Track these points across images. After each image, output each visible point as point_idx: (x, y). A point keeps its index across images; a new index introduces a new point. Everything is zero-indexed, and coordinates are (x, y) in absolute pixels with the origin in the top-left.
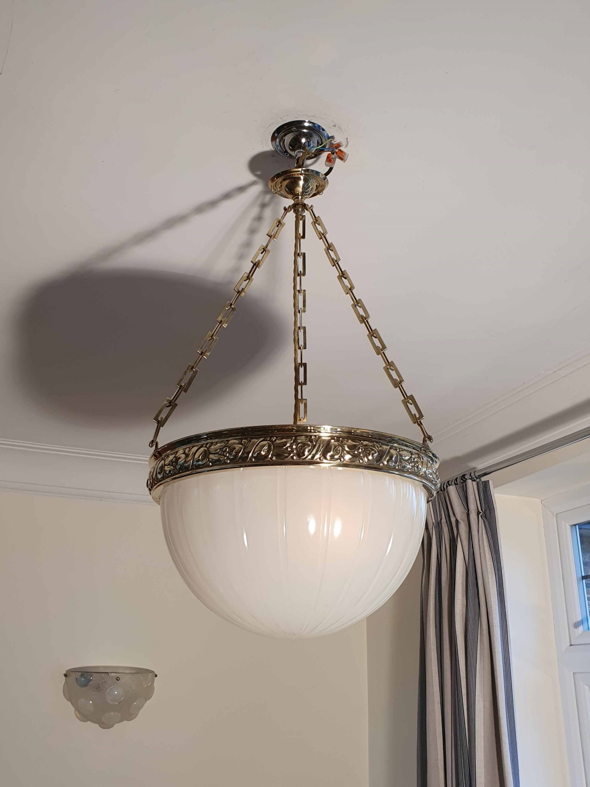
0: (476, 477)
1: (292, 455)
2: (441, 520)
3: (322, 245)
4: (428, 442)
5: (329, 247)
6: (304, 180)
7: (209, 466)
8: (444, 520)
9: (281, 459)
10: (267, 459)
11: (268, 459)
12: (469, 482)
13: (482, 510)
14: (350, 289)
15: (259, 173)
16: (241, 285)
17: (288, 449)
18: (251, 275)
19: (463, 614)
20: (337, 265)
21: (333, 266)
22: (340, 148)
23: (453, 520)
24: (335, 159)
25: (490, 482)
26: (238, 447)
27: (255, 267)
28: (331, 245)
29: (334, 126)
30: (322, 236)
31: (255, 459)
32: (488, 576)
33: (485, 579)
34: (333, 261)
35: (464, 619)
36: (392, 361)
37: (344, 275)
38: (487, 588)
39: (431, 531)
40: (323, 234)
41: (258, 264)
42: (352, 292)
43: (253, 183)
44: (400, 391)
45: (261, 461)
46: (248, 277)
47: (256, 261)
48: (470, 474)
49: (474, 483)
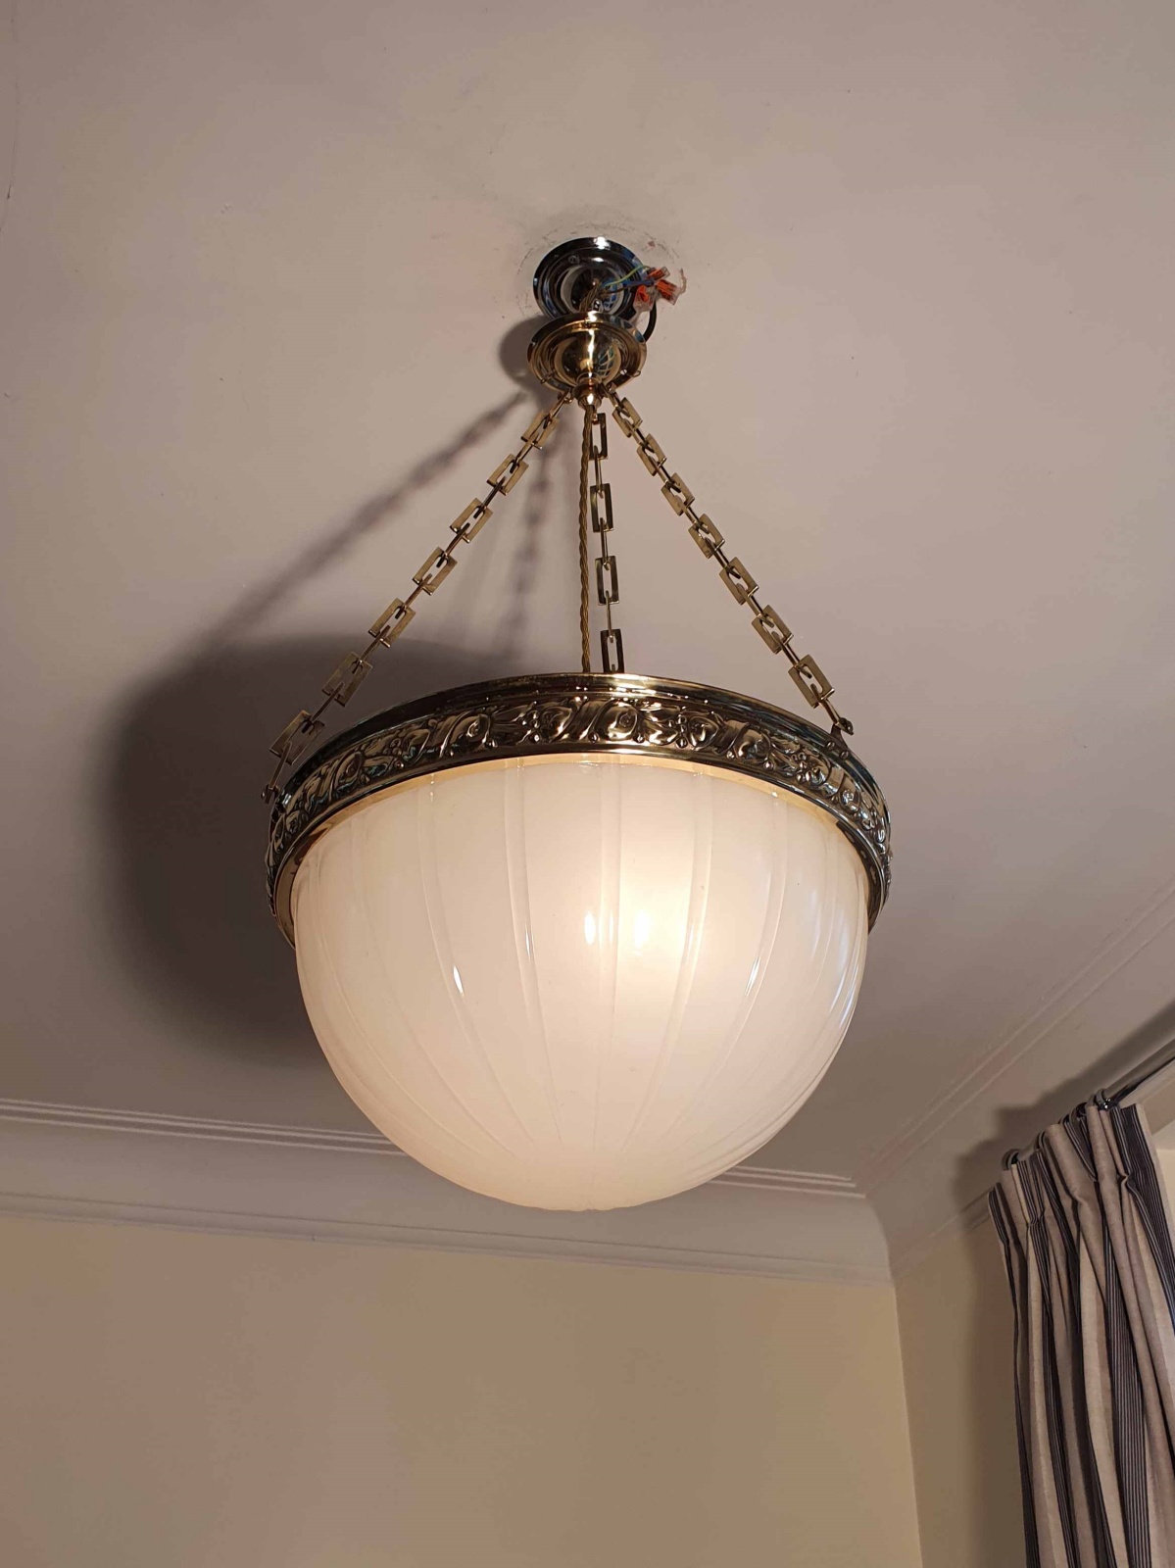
0: (1107, 1103)
1: (529, 732)
2: (1042, 1213)
3: (634, 449)
4: (843, 734)
5: (646, 444)
6: (595, 341)
7: (366, 784)
8: (1049, 1213)
9: (508, 744)
10: (479, 748)
11: (482, 746)
12: (1092, 1110)
13: (1126, 1172)
14: (685, 503)
15: (522, 374)
16: (465, 519)
17: (521, 722)
19: (1106, 1410)
20: (661, 470)
21: (654, 474)
22: (664, 279)
23: (1067, 1203)
24: (657, 299)
25: (1138, 1108)
26: (420, 733)
28: (647, 437)
29: (651, 244)
31: (454, 752)
32: (1154, 1316)
33: (1147, 1324)
34: (652, 463)
35: (1111, 1422)
36: (768, 606)
37: (674, 482)
38: (1154, 1343)
39: (1023, 1241)
40: (633, 427)
41: (503, 486)
42: (690, 509)
43: (516, 400)
44: (786, 657)
45: (467, 753)
46: (480, 508)
47: (499, 480)
48: (1094, 1098)
49: (1104, 1113)
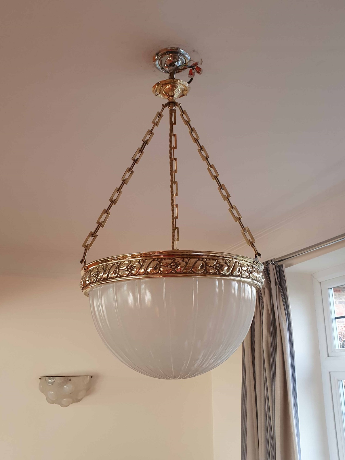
0: (275, 262)
3: (187, 129)
4: (258, 257)
5: (192, 130)
13: (278, 282)
16: (136, 156)
18: (142, 149)
20: (197, 142)
21: (195, 143)
22: (198, 66)
24: (195, 72)
25: (283, 265)
27: (145, 144)
28: (193, 129)
29: (194, 51)
30: (188, 123)
33: (280, 321)
34: (195, 140)
37: (202, 148)
40: (188, 122)
41: (147, 142)
45: (152, 275)
46: (140, 151)
47: (146, 140)
48: (271, 260)
49: (274, 266)
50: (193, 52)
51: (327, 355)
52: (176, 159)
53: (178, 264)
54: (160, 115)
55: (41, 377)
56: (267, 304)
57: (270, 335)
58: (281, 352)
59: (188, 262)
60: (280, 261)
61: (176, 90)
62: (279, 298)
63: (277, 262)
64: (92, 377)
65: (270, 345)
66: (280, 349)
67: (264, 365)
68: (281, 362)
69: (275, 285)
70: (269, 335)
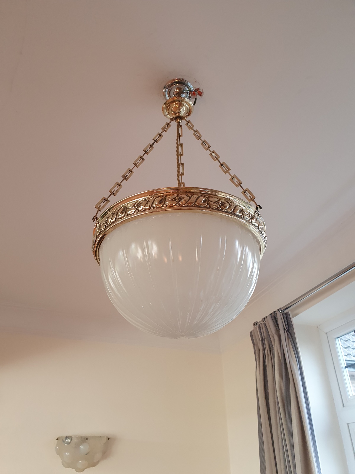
0: (282, 311)
2: (264, 338)
5: (196, 132)
13: (286, 328)
14: (208, 147)
22: (199, 90)
24: (197, 95)
25: (290, 312)
33: (291, 366)
34: (198, 137)
41: (157, 141)
46: (151, 146)
48: (278, 310)
49: (281, 313)
50: (195, 83)
51: (342, 406)
52: (183, 164)
53: (182, 198)
54: (168, 125)
55: (59, 437)
56: (278, 351)
57: (283, 381)
58: (295, 396)
59: (191, 197)
60: (286, 309)
61: (181, 110)
62: (289, 344)
63: (284, 311)
64: (109, 439)
65: (283, 391)
66: (294, 393)
67: (279, 412)
68: (296, 407)
69: (284, 332)
70: (281, 381)
